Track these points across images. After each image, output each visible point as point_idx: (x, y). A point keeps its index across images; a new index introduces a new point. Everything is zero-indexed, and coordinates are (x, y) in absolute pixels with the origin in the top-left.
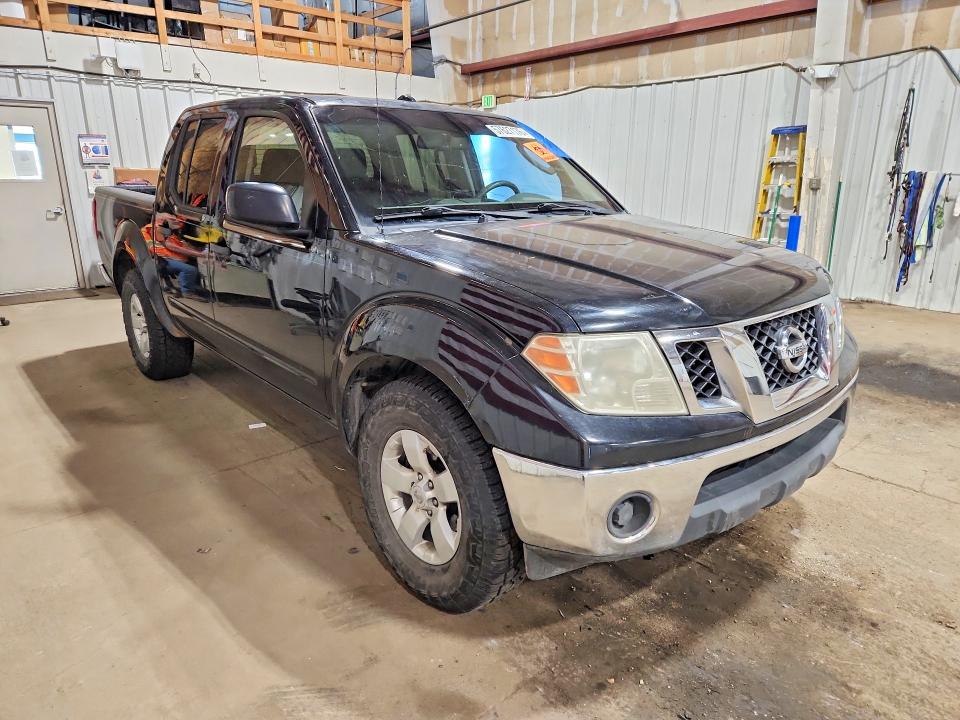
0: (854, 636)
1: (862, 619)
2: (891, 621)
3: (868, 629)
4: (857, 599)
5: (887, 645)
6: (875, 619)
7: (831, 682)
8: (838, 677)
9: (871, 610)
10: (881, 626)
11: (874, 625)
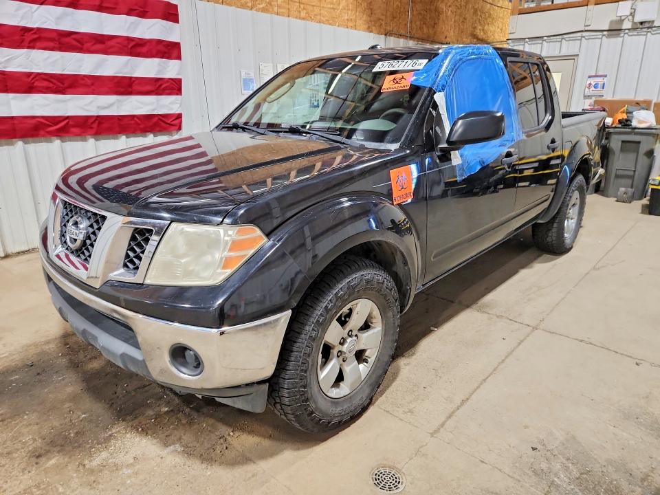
0: (35, 440)
1: (48, 451)
2: (34, 468)
3: (36, 451)
4: (70, 458)
5: (15, 455)
6: (43, 459)
7: (8, 415)
8: (9, 420)
9: (53, 462)
10: (34, 460)
11: (38, 457)
